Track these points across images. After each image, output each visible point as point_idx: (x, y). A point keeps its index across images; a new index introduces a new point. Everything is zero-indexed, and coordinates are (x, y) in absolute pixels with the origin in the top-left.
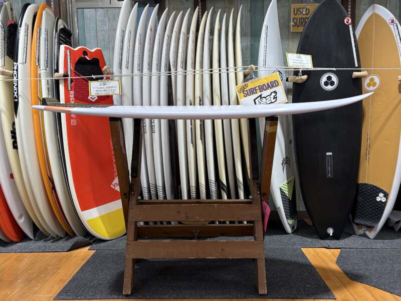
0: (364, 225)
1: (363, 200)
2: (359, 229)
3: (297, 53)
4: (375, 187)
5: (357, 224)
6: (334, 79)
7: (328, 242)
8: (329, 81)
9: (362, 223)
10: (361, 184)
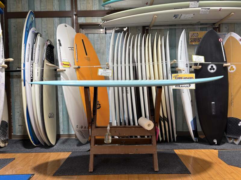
0: (232, 138)
1: (231, 125)
2: (230, 140)
4: (237, 119)
5: (229, 138)
6: (215, 67)
8: (212, 68)
9: (232, 137)
10: (230, 118)
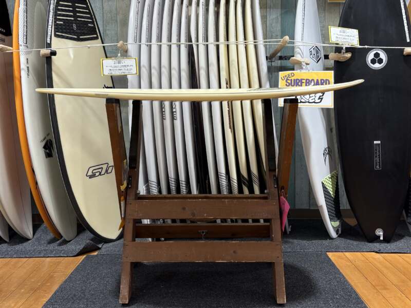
3: (339, 26)
7: (376, 246)
8: (377, 59)
